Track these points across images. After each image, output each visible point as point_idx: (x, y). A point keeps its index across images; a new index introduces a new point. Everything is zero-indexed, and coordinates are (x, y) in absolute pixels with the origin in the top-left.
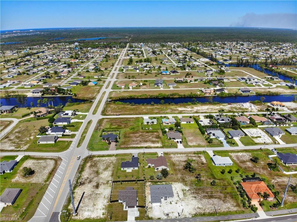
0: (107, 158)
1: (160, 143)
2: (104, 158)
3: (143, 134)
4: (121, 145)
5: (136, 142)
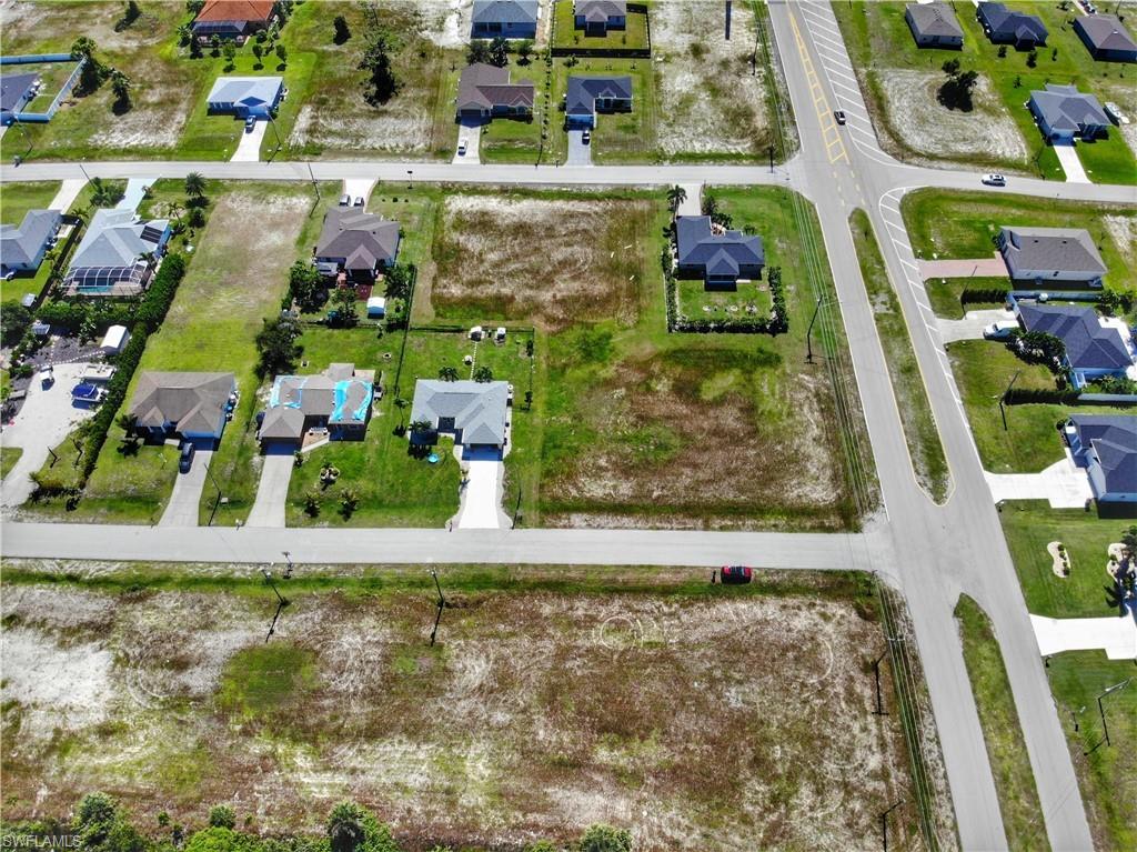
0: (698, 147)
1: (448, 213)
2: (711, 146)
3: (528, 292)
4: (651, 215)
5: (571, 226)
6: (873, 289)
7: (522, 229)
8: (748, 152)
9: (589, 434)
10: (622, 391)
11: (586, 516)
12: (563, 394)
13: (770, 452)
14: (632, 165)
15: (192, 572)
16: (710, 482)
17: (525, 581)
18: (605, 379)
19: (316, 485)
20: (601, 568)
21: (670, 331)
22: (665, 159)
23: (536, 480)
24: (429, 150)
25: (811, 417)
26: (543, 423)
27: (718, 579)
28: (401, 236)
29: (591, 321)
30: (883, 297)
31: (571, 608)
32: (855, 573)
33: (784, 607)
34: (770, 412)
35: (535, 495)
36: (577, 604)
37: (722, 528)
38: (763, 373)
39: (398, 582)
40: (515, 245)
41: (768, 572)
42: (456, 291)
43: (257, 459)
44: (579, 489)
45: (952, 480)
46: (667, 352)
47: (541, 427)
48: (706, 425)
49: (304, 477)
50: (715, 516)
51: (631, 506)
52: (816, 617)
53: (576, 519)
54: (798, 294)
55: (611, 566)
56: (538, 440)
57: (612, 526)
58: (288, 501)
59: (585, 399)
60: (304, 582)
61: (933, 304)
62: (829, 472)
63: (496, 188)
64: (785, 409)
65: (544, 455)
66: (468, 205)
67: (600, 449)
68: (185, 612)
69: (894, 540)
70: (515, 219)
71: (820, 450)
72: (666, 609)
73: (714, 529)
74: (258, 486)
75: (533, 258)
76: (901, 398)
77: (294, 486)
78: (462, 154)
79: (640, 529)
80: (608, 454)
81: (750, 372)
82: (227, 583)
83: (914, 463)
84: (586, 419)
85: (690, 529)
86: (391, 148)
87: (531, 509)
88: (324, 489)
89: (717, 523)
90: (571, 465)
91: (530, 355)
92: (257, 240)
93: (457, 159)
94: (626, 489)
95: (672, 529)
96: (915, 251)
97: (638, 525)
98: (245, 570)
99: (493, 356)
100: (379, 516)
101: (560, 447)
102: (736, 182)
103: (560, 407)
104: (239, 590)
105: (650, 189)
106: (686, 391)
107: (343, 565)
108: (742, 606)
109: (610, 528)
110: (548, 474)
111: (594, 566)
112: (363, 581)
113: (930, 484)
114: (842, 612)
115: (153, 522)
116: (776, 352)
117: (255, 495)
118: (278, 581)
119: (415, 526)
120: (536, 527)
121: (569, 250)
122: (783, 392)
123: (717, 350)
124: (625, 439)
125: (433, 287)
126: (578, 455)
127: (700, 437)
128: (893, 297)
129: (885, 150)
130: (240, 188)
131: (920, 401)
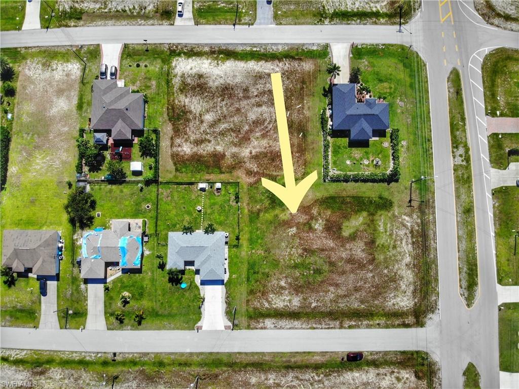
0: (349, 5)
1: (175, 76)
2: (359, 4)
3: (234, 150)
6: (456, 144)
7: (226, 91)
8: (385, 10)
9: (275, 262)
10: (293, 230)
11: (273, 320)
12: (258, 232)
13: (381, 275)
14: (303, 24)
15: (65, 357)
16: (345, 296)
17: (241, 363)
18: (284, 221)
19: (119, 304)
20: (282, 354)
21: (325, 181)
22: (326, 18)
23: (244, 296)
24: (156, 12)
25: (406, 248)
26: (247, 255)
27: (345, 359)
28: (146, 102)
29: (275, 173)
30: (461, 151)
31: (266, 379)
32: (417, 352)
33: (378, 374)
34: (383, 245)
35: (244, 307)
36: (270, 376)
37: (350, 327)
38: (380, 216)
39: (173, 363)
40: (223, 106)
41: (372, 353)
42: (187, 149)
43: (83, 286)
44: (269, 302)
45: (479, 290)
46: (322, 198)
47: (246, 257)
48: (344, 255)
49: (111, 298)
50: (346, 319)
51: (299, 313)
52: (394, 379)
53: (269, 322)
54: (408, 148)
55: (288, 353)
56: (245, 268)
57: (288, 327)
58: (106, 313)
59: (272, 236)
60: (124, 363)
61: (491, 157)
62: (412, 288)
63: (207, 49)
64: (392, 242)
65: (248, 280)
66: (189, 67)
67: (281, 274)
68: (66, 381)
69: (441, 332)
70: (222, 81)
71: (409, 272)
72: (316, 378)
73: (345, 328)
74: (87, 305)
75: (236, 119)
76: (461, 233)
77: (107, 304)
78: (181, 16)
79: (304, 329)
80: (286, 277)
81: (373, 215)
82: (83, 363)
83: (460, 280)
84: (273, 252)
85: (332, 328)
86: (130, 10)
87: (242, 316)
88: (124, 306)
89: (347, 323)
90: (264, 286)
91: (237, 202)
92: (51, 107)
93: (178, 21)
94: (296, 302)
95: (322, 328)
96: (486, 109)
97: (304, 326)
98: (91, 356)
99: (214, 204)
100: (157, 322)
101: (258, 273)
102: (375, 42)
103: (257, 242)
104: (91, 368)
105: (315, 48)
106: (333, 229)
107: (143, 353)
108: (356, 374)
109: (287, 329)
110: (251, 292)
111: (278, 353)
112: (154, 363)
113: (466, 296)
114: (407, 376)
115: (36, 327)
116: (390, 198)
117: (87, 310)
118: (110, 362)
119: (178, 329)
120: (246, 329)
121: (259, 110)
122: (392, 230)
123: (353, 197)
124: (296, 267)
125: (171, 146)
126: (269, 279)
127: (340, 264)
128: (467, 150)
129: (478, 10)
130: (33, 56)
131: (471, 235)
